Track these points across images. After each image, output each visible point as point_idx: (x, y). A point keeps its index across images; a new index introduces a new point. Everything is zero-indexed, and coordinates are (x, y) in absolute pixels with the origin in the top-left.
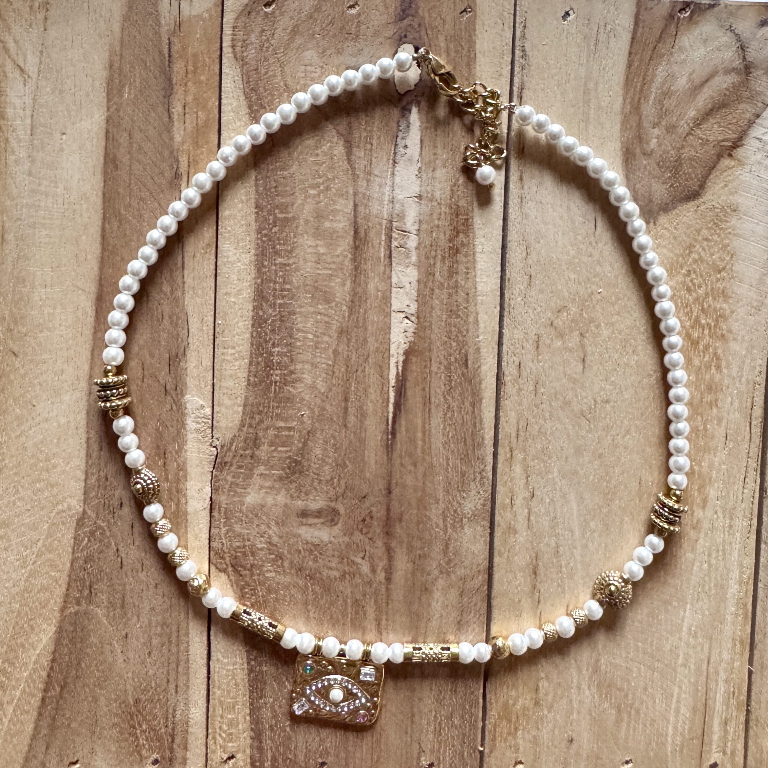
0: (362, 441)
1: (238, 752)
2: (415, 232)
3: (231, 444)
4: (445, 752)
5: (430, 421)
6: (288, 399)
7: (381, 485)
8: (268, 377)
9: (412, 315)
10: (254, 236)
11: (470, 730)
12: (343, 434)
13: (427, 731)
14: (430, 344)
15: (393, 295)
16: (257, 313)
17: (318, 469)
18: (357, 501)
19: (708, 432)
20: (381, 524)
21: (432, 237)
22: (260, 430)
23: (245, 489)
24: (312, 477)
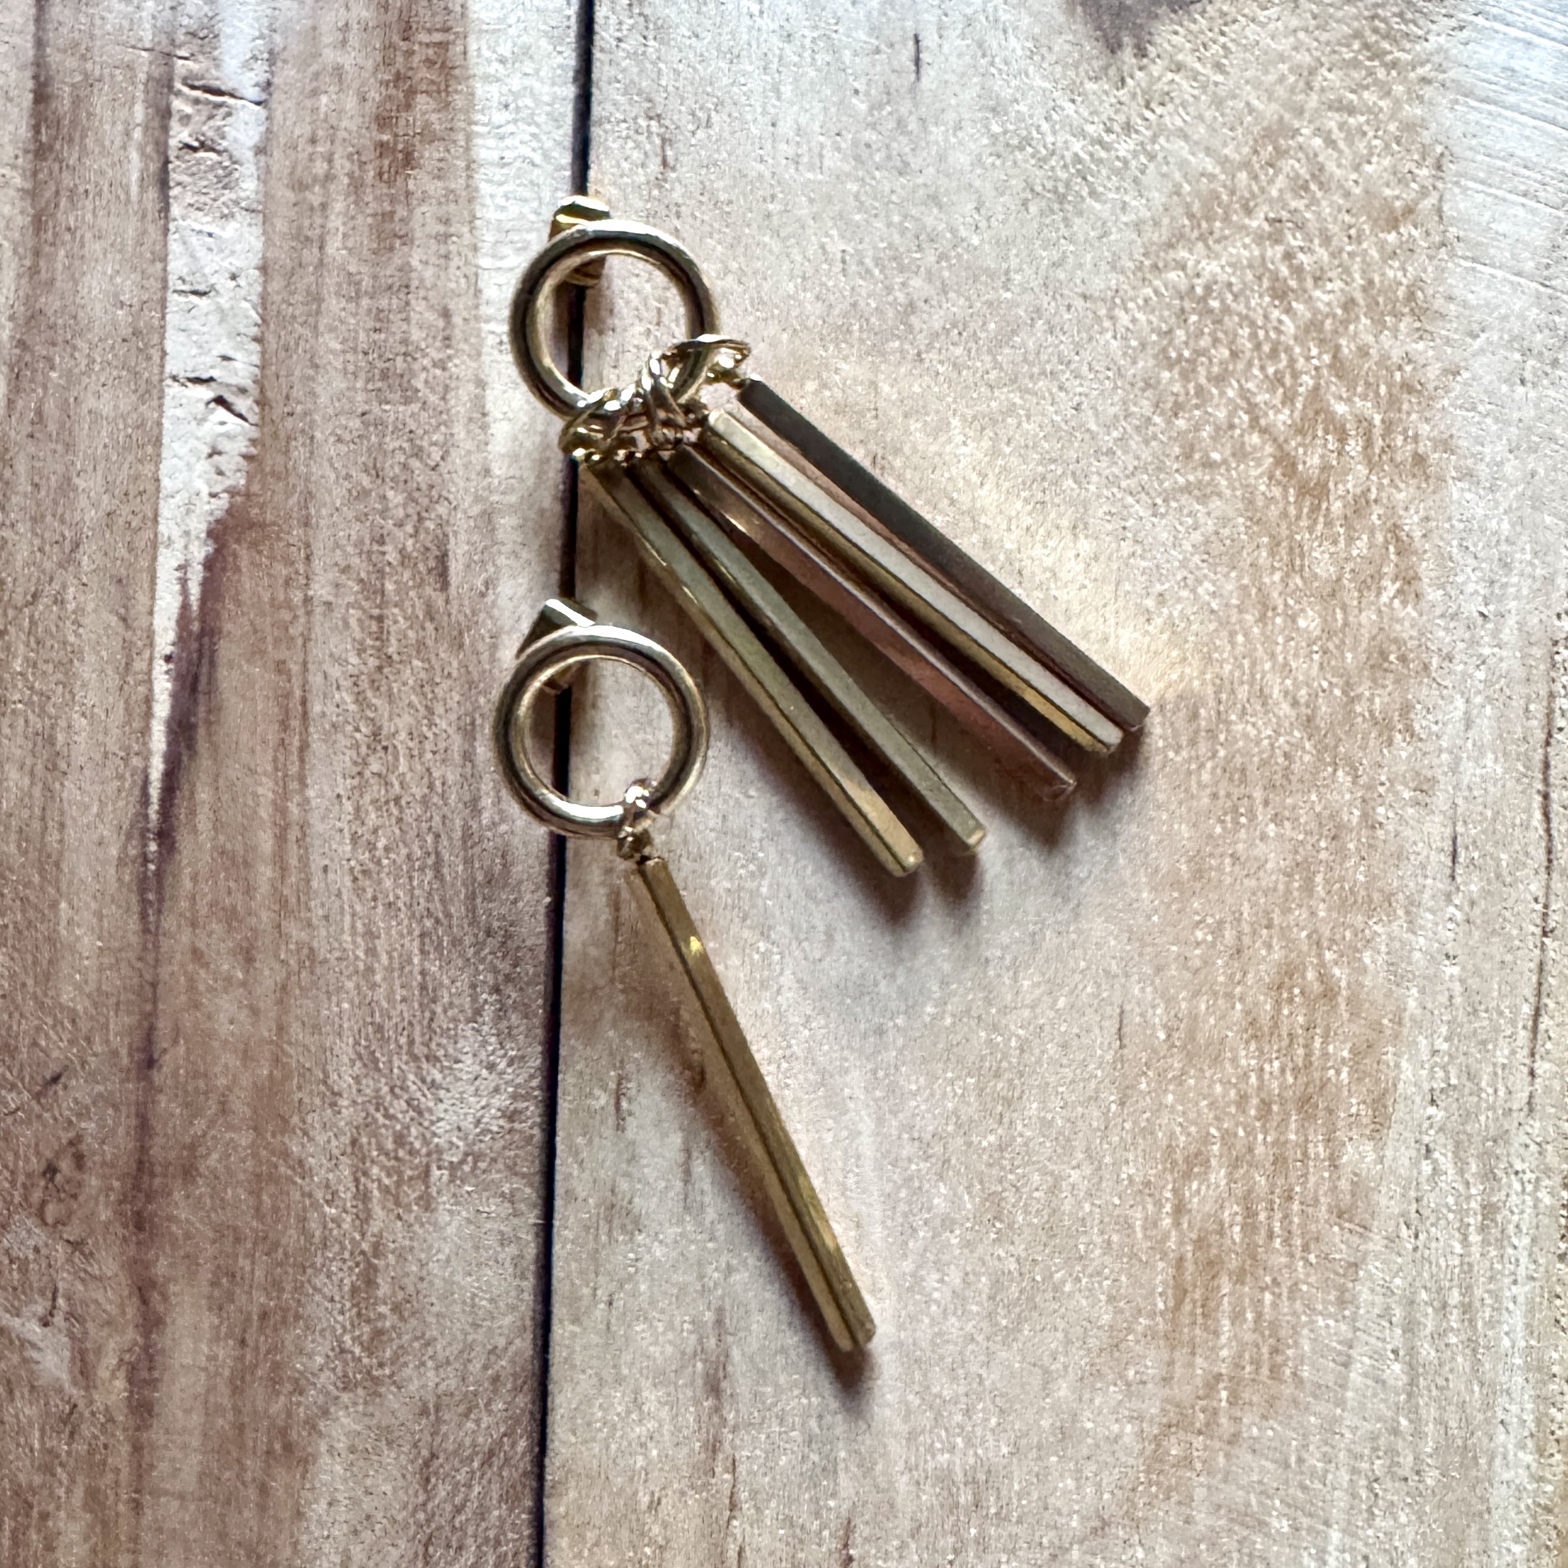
0: (48, 863)
2: (253, 93)
5: (303, 784)
7: (119, 1033)
9: (243, 391)
15: (172, 321)
18: (26, 1096)
19: (1380, 833)
20: (116, 1184)
21: (315, 110)
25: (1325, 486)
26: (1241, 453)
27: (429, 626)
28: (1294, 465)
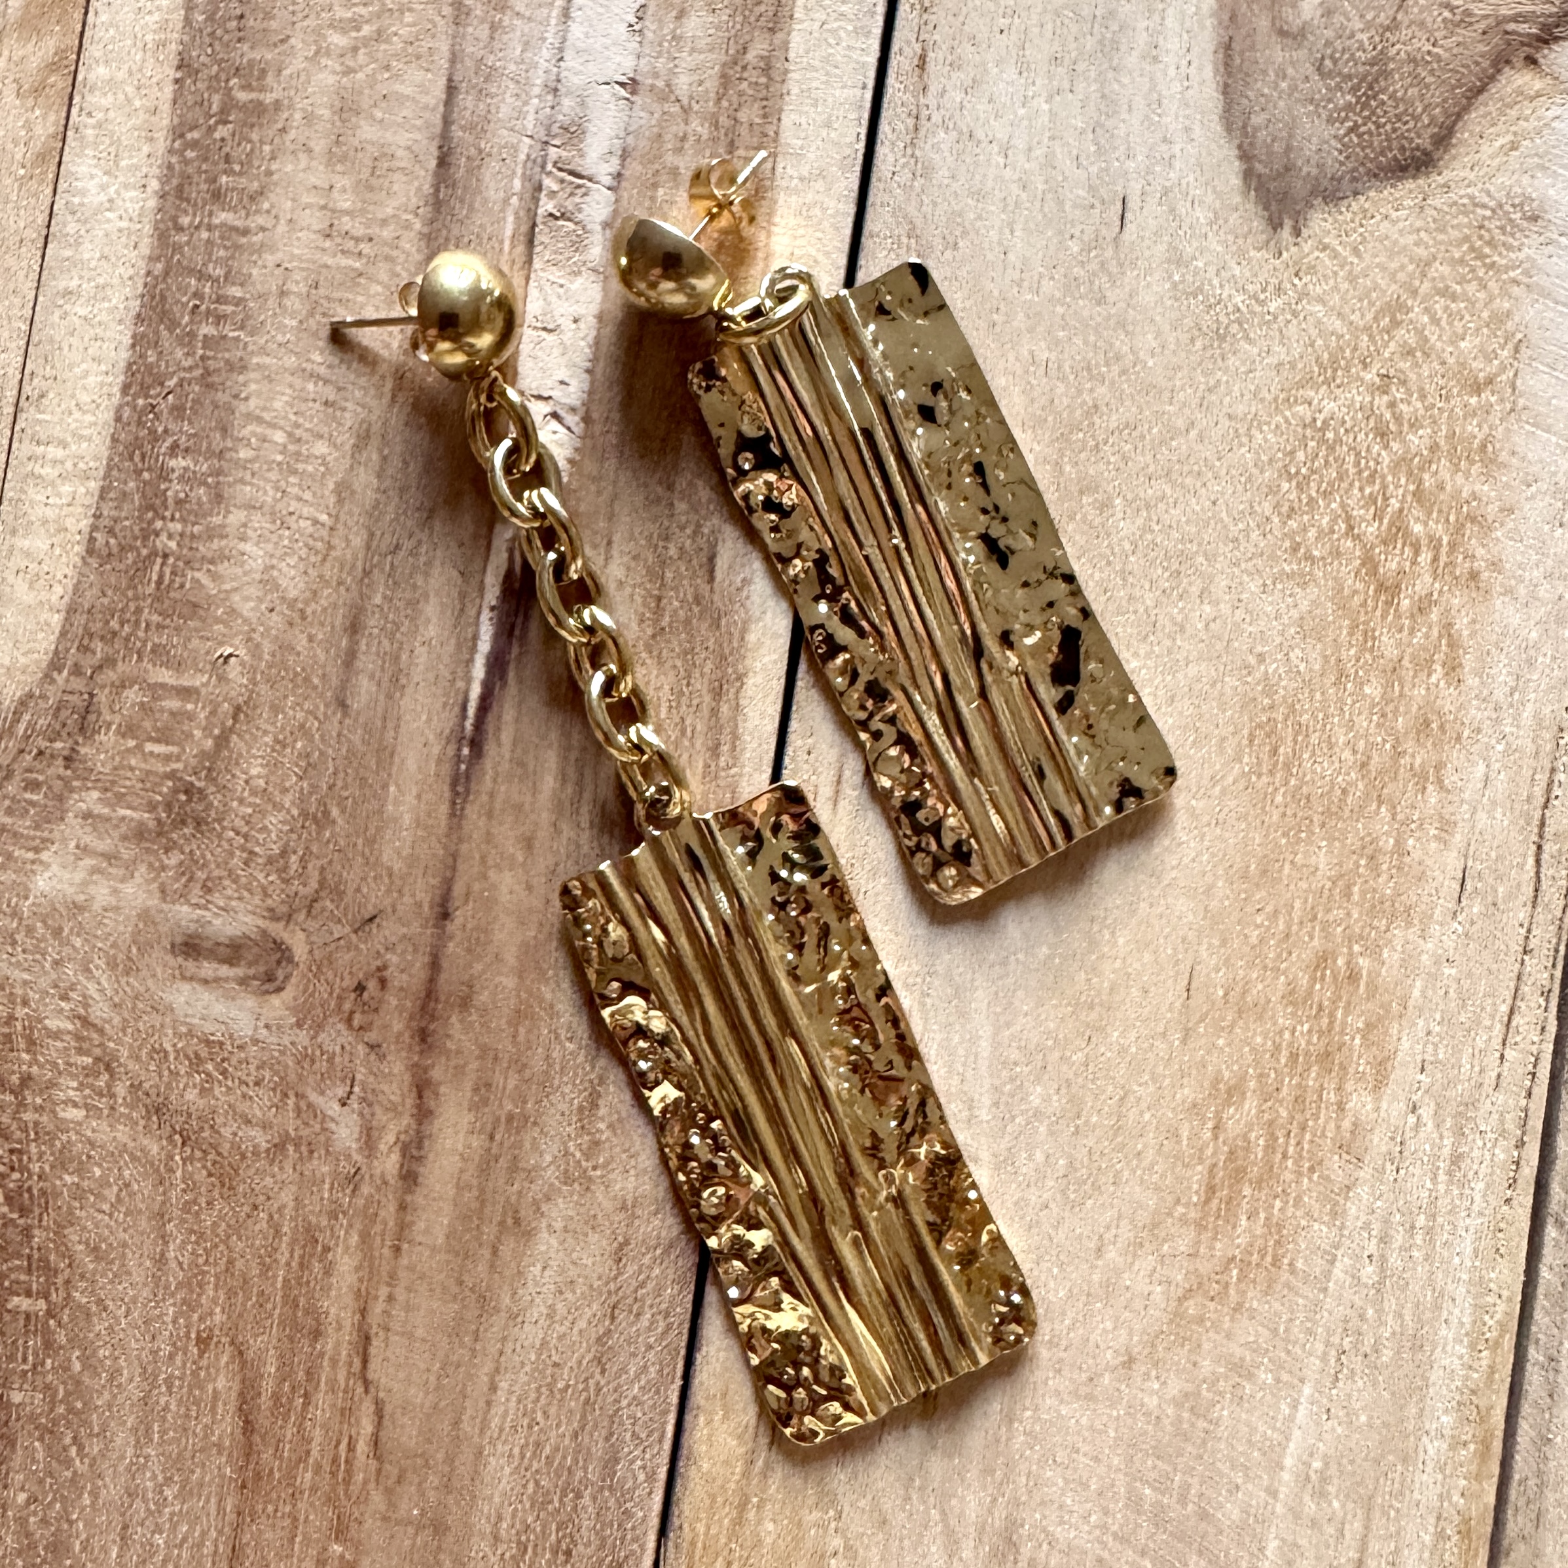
0: (385, 755)
2: (607, 180)
3: (17, 715)
6: (195, 606)
7: (422, 891)
8: (145, 538)
9: (573, 410)
10: (162, 142)
12: (333, 727)
15: (526, 348)
16: (142, 356)
17: (247, 820)
18: (348, 929)
19: (1407, 860)
20: (409, 1004)
21: (653, 199)
22: (103, 687)
23: (37, 850)
24: (230, 840)
25: (1398, 586)
26: (1337, 553)
27: (696, 609)
28: (1375, 568)
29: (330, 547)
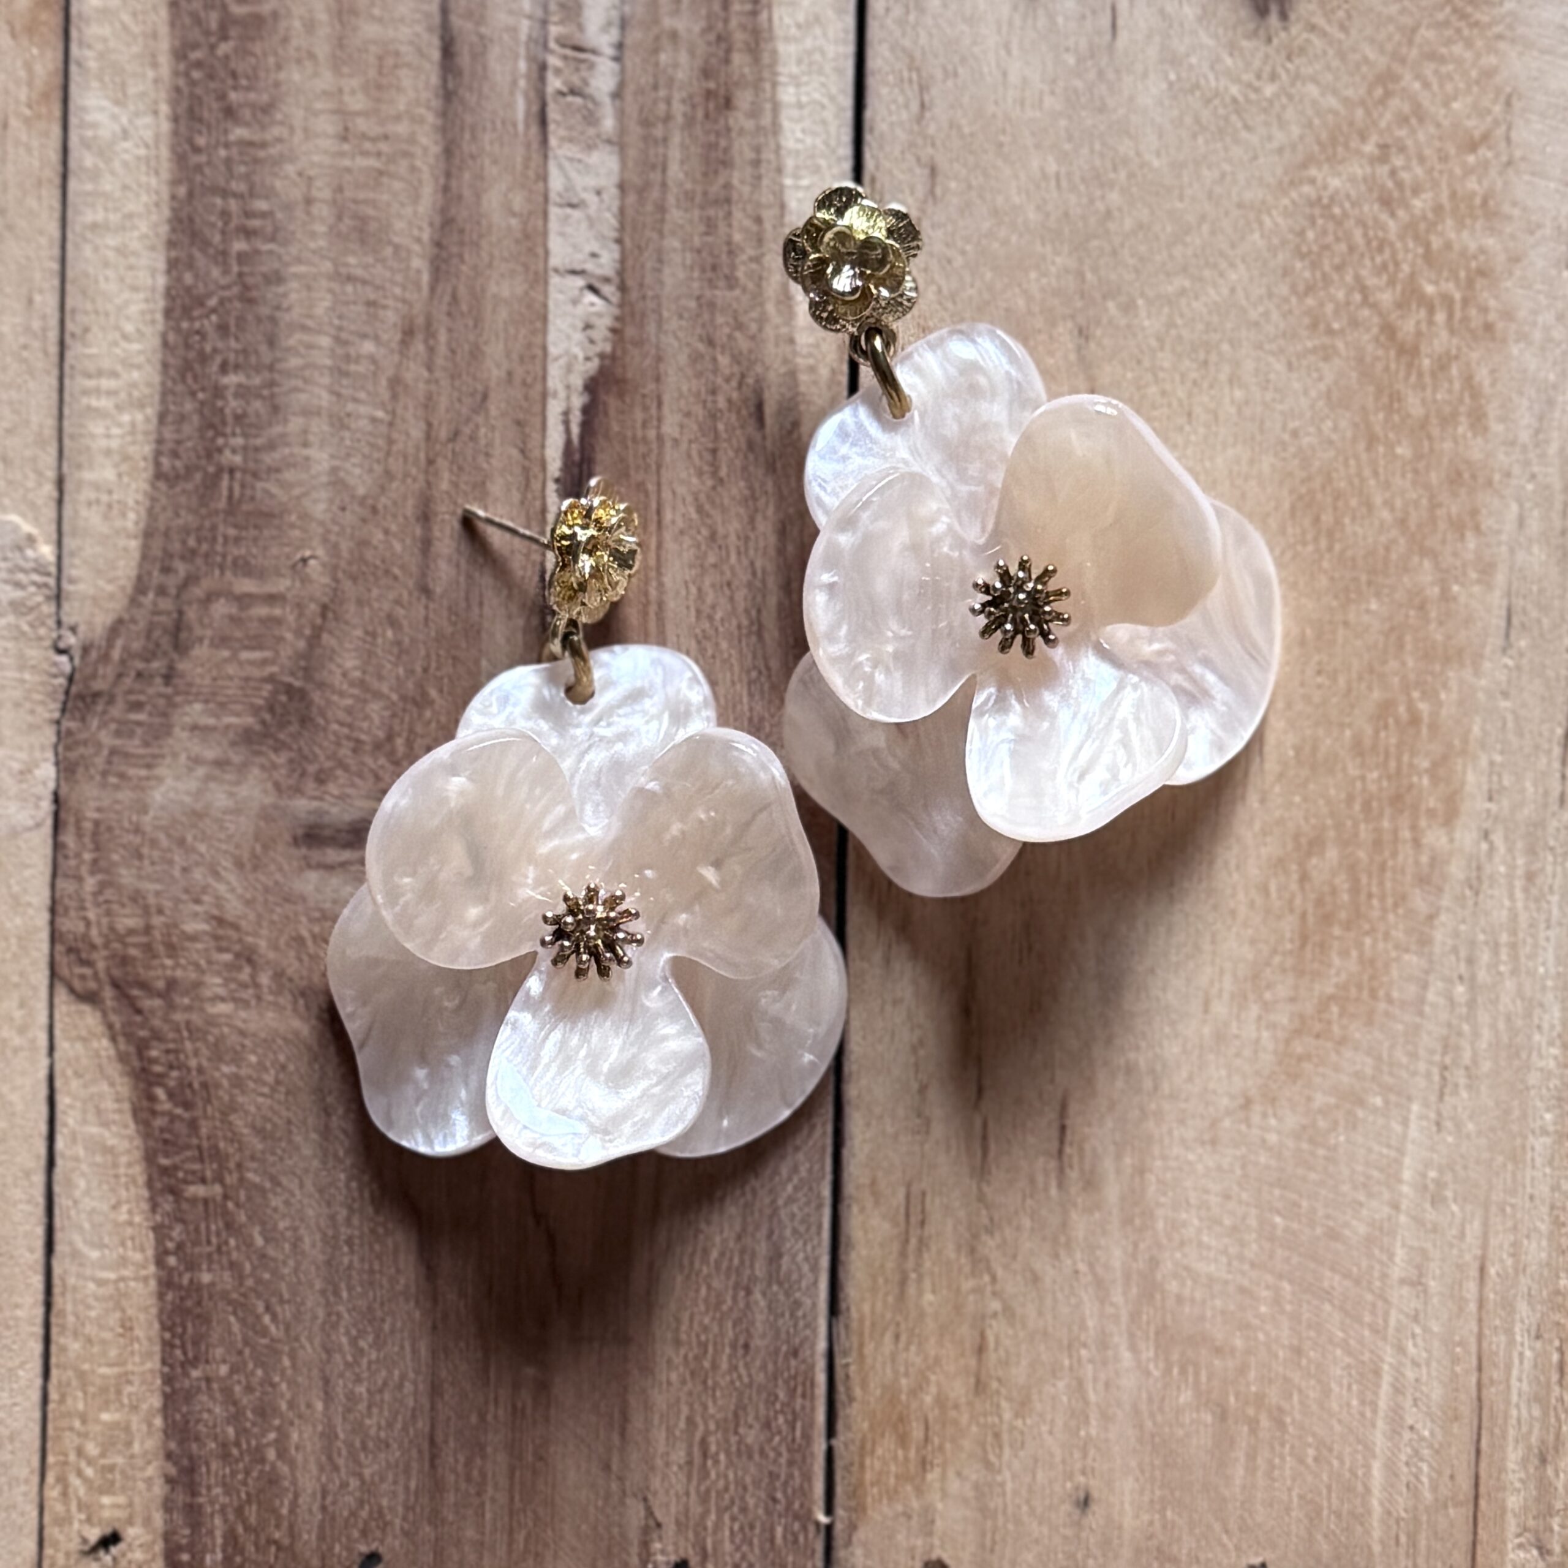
0: (473, 632)
1: (130, 1521)
2: (610, 51)
3: (110, 643)
4: (718, 1527)
5: (659, 573)
6: (270, 515)
8: (209, 456)
9: (607, 280)
10: (165, 61)
11: (791, 1463)
12: (420, 613)
13: (667, 1464)
14: (659, 359)
15: (553, 225)
16: (179, 279)
17: (349, 711)
21: (657, 64)
22: (190, 603)
23: (149, 766)
24: (335, 733)
25: (1417, 347)
26: (1355, 323)
28: (1394, 332)
29: (391, 442)
